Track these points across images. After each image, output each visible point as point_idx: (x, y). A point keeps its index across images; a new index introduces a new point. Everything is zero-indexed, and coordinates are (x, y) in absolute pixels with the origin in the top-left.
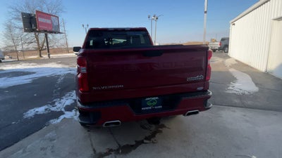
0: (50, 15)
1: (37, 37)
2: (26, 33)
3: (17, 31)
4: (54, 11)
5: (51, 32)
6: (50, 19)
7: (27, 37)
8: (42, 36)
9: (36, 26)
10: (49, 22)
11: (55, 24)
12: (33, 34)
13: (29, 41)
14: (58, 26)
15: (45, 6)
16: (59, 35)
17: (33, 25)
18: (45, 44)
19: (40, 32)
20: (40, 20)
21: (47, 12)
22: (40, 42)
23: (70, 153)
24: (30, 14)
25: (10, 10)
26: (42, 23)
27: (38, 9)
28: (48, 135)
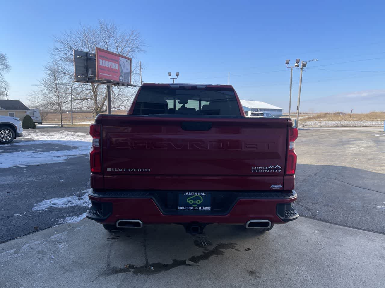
0: (119, 56)
1: (95, 90)
2: (78, 84)
3: (65, 80)
4: (126, 50)
5: (117, 84)
6: (117, 62)
7: (80, 90)
8: (102, 89)
9: (94, 73)
10: (115, 66)
11: (125, 71)
12: (89, 86)
13: (82, 96)
14: (130, 73)
15: (112, 41)
16: (129, 88)
17: (90, 72)
18: (106, 103)
19: (99, 82)
20: (102, 63)
21: (115, 51)
22: (99, 98)
23: (74, 262)
24: (87, 54)
25: (58, 45)
26: (105, 69)
27: (101, 45)
28: (56, 236)
